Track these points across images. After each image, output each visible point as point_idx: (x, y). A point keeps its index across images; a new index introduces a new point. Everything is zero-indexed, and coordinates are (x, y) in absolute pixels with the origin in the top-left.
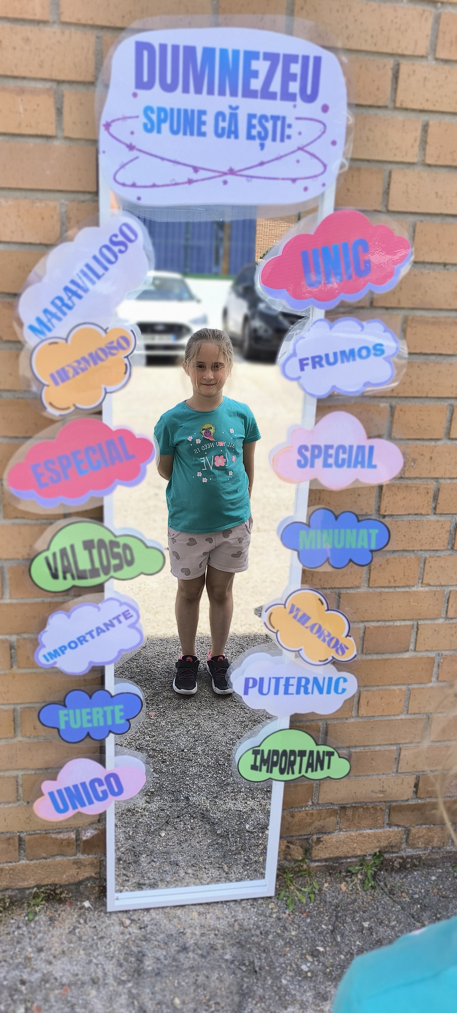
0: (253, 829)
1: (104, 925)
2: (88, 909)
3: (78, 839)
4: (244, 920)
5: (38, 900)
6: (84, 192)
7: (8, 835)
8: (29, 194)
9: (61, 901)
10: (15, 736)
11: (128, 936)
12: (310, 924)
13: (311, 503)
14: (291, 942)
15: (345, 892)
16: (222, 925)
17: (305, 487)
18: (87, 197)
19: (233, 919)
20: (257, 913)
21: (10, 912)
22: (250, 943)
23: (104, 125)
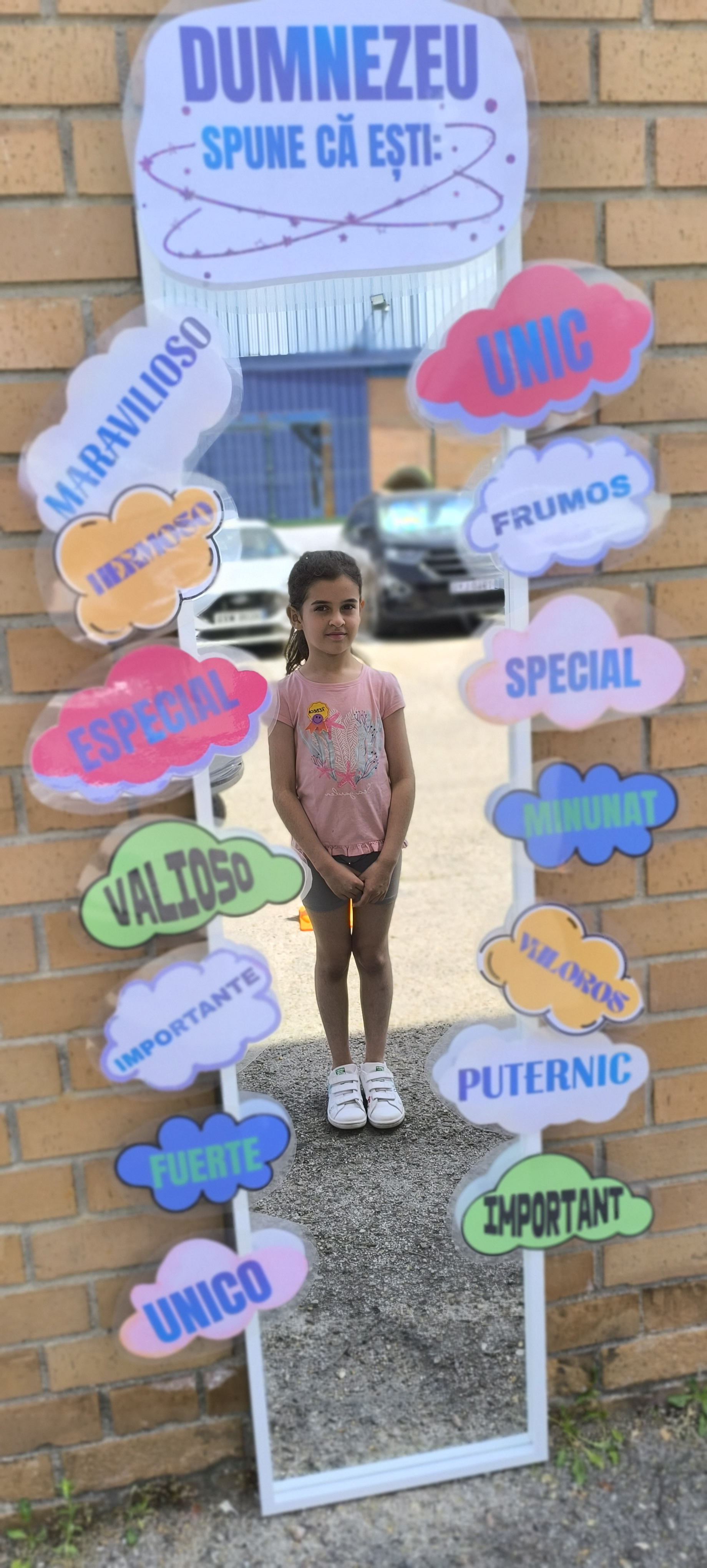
0: (496, 1348)
1: (260, 1541)
2: (230, 1515)
3: (201, 1388)
4: (501, 1507)
5: (142, 1507)
6: (117, 280)
7: (81, 1393)
8: (30, 291)
9: (181, 1505)
10: (78, 1214)
11: (303, 1557)
12: (618, 1504)
13: (537, 755)
14: (590, 1539)
15: (670, 1442)
16: (465, 1520)
17: (525, 730)
18: (123, 287)
19: (482, 1509)
20: (522, 1493)
21: (94, 1533)
22: (517, 1548)
23: (141, 163)
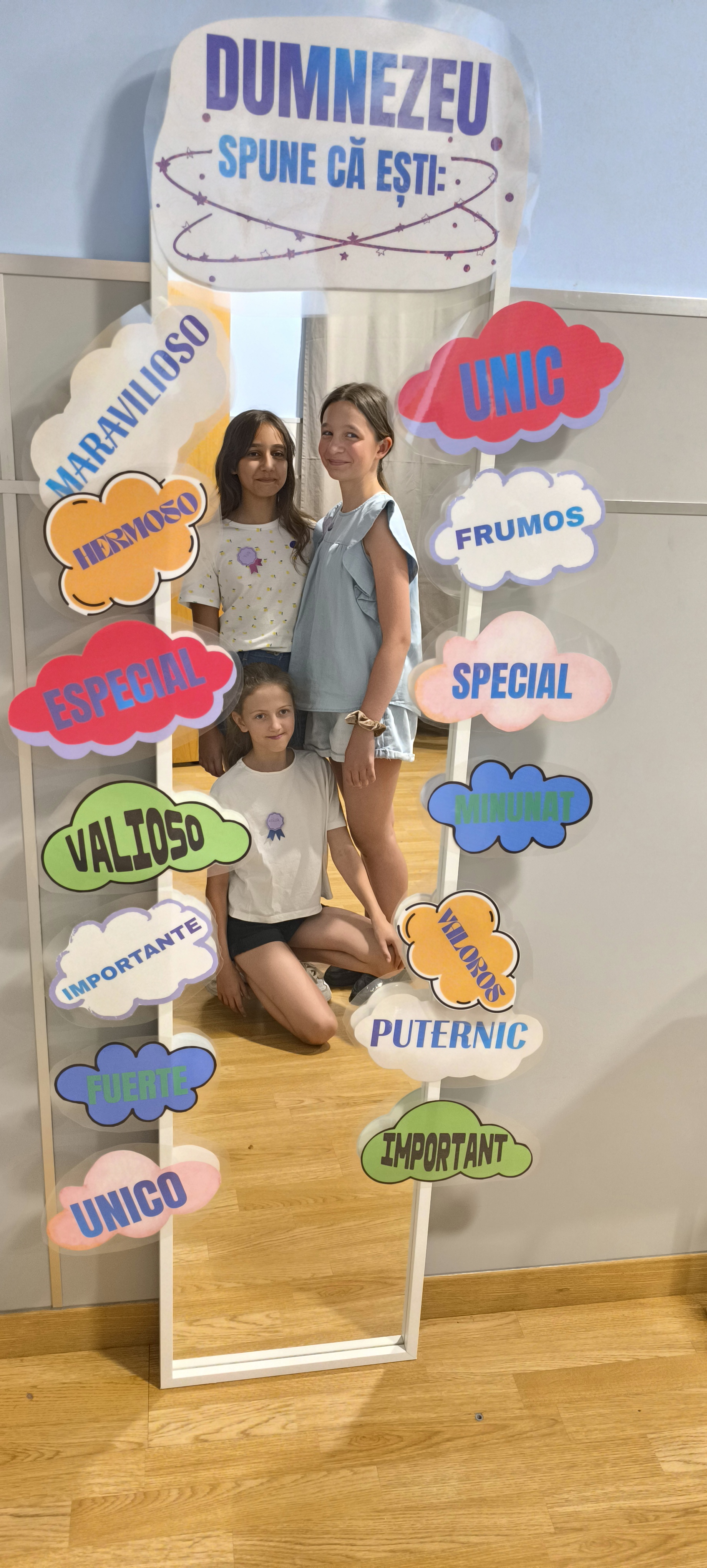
23: (158, 164)
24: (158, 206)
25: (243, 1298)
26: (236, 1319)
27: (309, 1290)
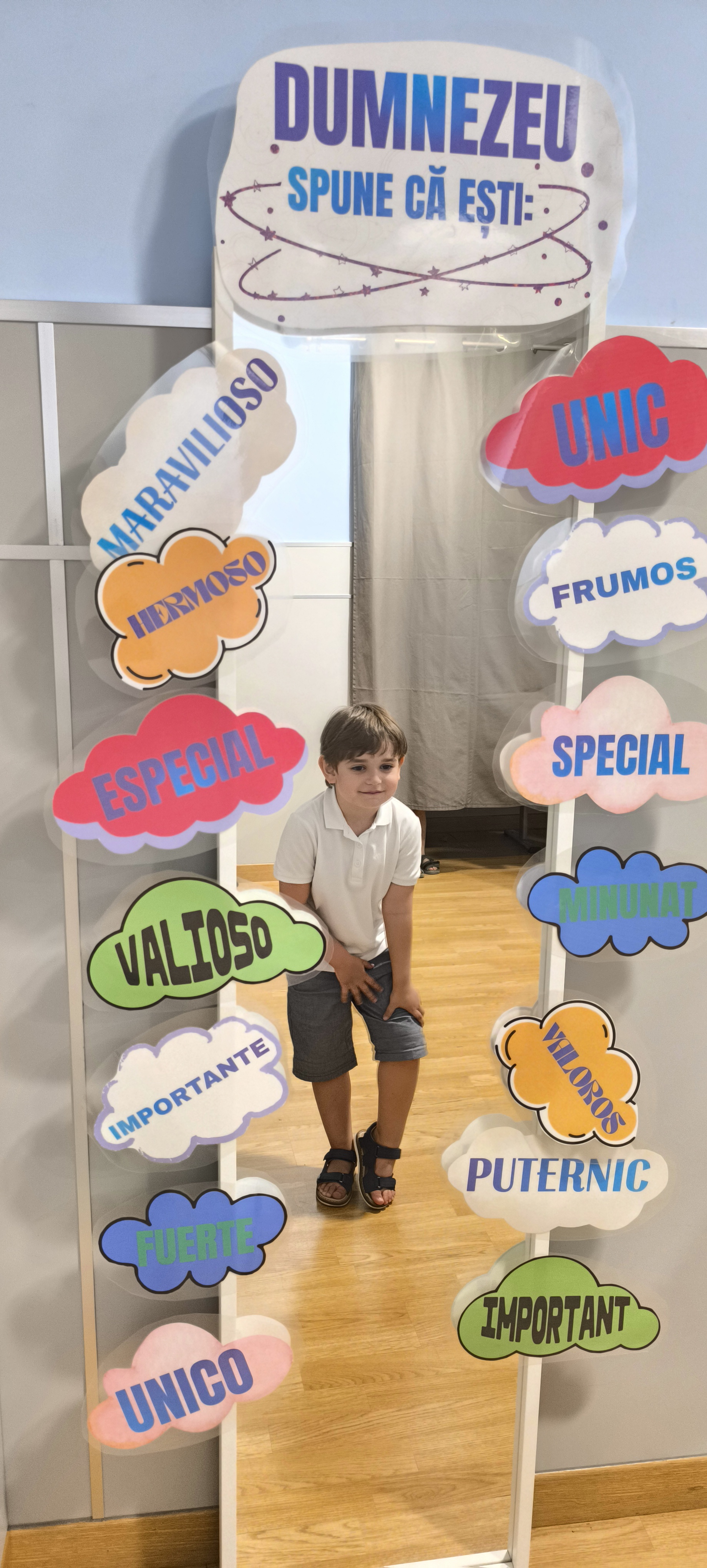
23: (223, 198)
24: (223, 242)
25: (315, 1502)
26: (307, 1530)
27: (392, 1490)
